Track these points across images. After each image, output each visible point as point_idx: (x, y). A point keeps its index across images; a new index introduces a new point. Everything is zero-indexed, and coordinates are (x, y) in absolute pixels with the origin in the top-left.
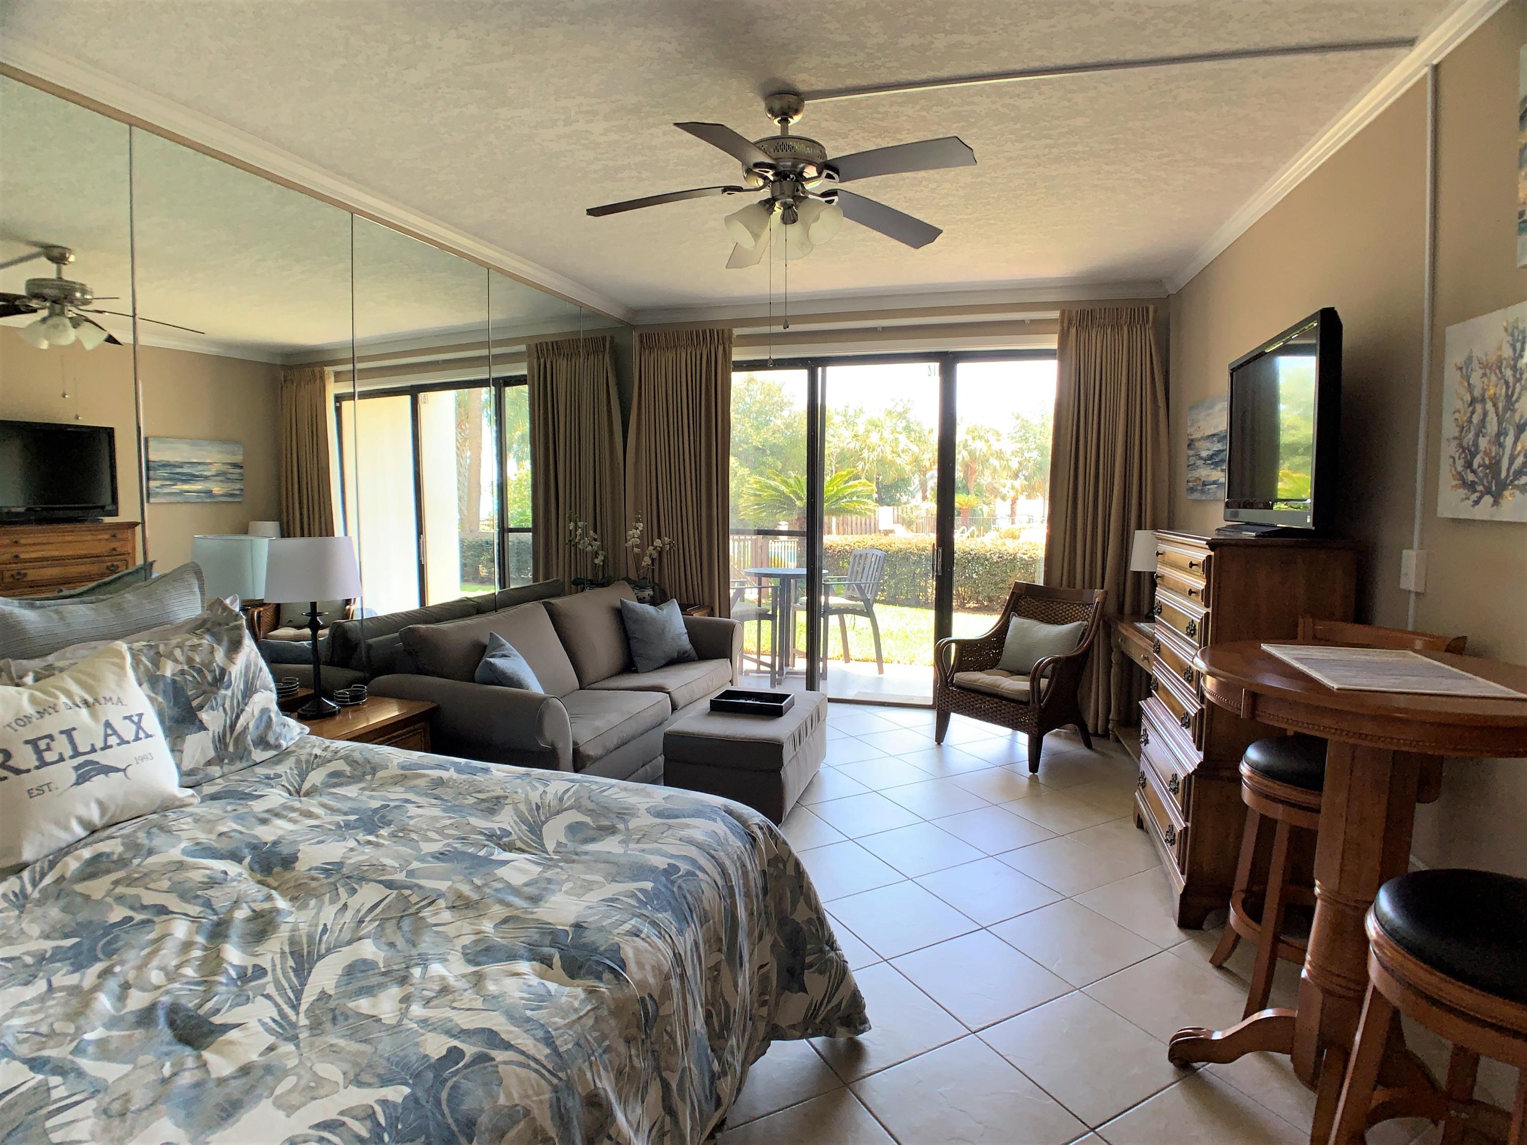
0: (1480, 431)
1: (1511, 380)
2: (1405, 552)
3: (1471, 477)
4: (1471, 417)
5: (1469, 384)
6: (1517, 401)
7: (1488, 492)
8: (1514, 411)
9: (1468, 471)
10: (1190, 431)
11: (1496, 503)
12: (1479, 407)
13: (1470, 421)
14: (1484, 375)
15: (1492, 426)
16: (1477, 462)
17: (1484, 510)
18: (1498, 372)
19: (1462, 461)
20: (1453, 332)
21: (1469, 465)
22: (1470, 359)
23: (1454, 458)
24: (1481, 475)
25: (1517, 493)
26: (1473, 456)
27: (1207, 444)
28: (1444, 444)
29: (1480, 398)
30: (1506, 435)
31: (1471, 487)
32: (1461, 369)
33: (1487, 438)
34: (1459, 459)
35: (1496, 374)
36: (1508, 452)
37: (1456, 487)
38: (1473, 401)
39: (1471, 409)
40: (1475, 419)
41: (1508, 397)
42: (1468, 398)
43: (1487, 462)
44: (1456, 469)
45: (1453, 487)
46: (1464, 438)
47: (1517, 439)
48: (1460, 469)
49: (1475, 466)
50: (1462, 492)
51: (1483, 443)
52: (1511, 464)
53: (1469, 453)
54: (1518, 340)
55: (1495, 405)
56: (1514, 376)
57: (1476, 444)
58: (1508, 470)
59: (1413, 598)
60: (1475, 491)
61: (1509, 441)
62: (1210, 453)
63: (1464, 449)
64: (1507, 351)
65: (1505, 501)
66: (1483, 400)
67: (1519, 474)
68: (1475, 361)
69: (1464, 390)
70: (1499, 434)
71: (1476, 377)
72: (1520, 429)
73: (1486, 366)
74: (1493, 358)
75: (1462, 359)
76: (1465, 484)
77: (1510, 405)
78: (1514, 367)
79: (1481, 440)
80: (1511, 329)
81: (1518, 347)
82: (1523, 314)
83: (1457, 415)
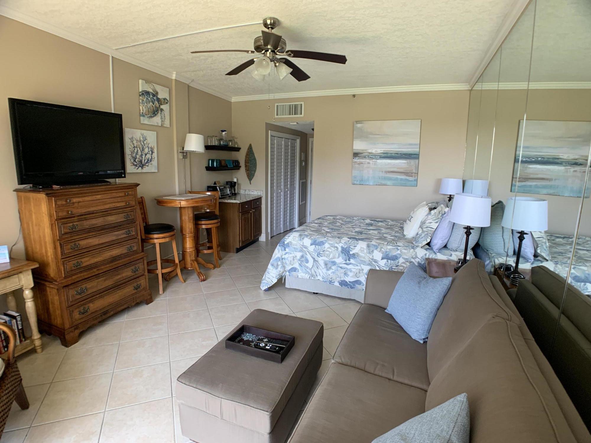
0: (137, 153)
1: (143, 145)
3: (135, 163)
6: (145, 149)
7: (140, 166)
11: (142, 168)
12: (136, 149)
13: (134, 151)
14: (137, 142)
15: (140, 153)
17: (140, 170)
20: (127, 130)
21: (135, 161)
22: (132, 137)
24: (138, 163)
25: (146, 167)
26: (136, 158)
28: (127, 156)
30: (143, 155)
32: (130, 139)
35: (139, 143)
36: (144, 159)
37: (132, 165)
38: (134, 147)
39: (134, 149)
40: (135, 151)
41: (143, 148)
42: (133, 146)
43: (139, 160)
46: (133, 155)
47: (145, 157)
48: (132, 161)
49: (136, 161)
50: (134, 167)
51: (138, 156)
52: (145, 161)
55: (140, 149)
57: (136, 156)
60: (137, 166)
63: (133, 157)
64: (142, 139)
65: (144, 168)
66: (137, 147)
67: (146, 163)
68: (134, 139)
69: (132, 144)
70: (141, 155)
71: (135, 142)
72: (146, 155)
73: (137, 140)
74: (139, 139)
75: (130, 137)
76: (134, 165)
77: (143, 150)
78: (143, 142)
79: (137, 156)
80: (142, 135)
81: (144, 138)
82: (146, 133)
83: (130, 149)
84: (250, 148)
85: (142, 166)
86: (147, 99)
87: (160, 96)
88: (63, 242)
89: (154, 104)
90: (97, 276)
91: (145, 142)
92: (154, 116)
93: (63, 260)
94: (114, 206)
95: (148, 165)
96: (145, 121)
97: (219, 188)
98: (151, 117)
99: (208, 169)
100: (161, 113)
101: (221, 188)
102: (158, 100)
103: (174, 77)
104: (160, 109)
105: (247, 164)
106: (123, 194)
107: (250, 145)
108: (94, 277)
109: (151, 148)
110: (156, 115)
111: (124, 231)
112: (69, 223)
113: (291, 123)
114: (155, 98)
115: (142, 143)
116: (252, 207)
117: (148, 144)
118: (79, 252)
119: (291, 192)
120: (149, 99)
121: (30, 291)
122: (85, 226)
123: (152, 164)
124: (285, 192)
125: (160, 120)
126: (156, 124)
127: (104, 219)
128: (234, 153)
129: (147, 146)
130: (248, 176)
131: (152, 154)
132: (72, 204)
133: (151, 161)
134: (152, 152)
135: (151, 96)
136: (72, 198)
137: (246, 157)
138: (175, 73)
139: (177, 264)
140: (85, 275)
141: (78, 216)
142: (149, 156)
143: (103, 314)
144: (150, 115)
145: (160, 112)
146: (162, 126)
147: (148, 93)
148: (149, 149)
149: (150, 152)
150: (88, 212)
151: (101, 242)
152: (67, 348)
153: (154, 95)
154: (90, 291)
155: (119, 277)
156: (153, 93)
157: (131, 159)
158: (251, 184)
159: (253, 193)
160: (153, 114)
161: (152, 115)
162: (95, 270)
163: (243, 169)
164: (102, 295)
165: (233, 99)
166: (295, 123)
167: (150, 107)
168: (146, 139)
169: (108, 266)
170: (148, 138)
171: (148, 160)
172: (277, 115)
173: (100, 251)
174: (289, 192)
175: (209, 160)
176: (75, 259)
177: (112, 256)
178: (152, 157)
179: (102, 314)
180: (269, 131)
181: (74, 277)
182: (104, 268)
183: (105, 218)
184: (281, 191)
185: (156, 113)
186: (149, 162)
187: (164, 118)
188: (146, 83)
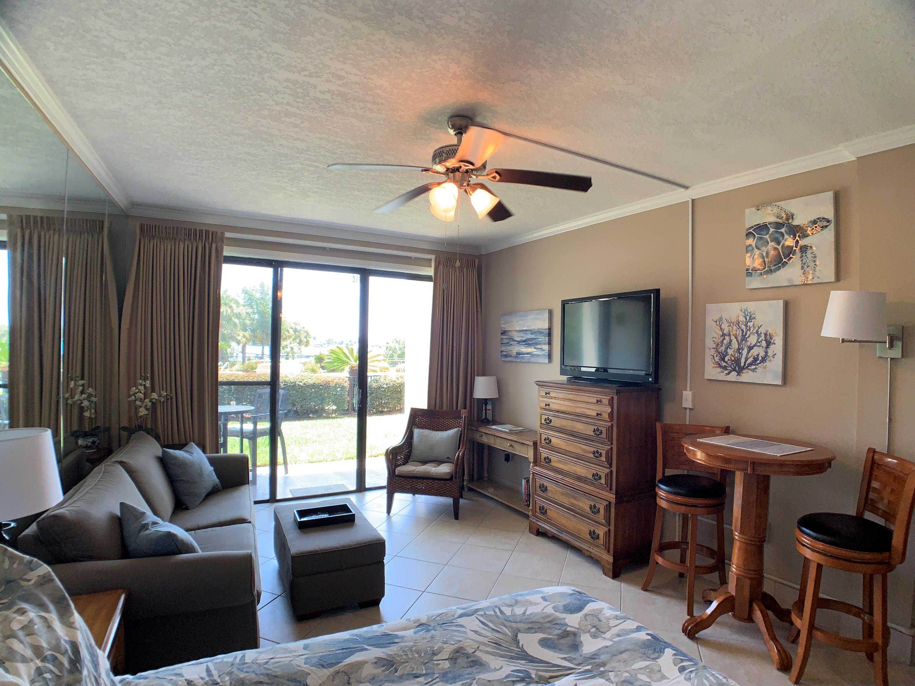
0: (728, 347)
1: (745, 330)
2: (684, 392)
3: (724, 364)
4: (723, 341)
5: (721, 328)
6: (748, 338)
7: (734, 370)
8: (746, 341)
9: (722, 362)
10: (502, 326)
12: (727, 338)
14: (729, 326)
15: (735, 345)
16: (726, 359)
17: (733, 377)
18: (737, 325)
19: (719, 358)
20: (709, 306)
21: (723, 359)
22: (721, 318)
23: (713, 357)
24: (730, 364)
25: (751, 372)
26: (725, 356)
27: (522, 334)
28: (707, 350)
29: (727, 334)
30: (743, 349)
31: (725, 368)
32: (716, 322)
33: (732, 350)
34: (717, 356)
35: (736, 326)
36: (744, 356)
37: (715, 367)
38: (723, 335)
39: (722, 338)
40: (725, 342)
41: (744, 336)
42: (721, 333)
43: (733, 359)
44: (715, 360)
45: (713, 367)
46: (719, 348)
47: (748, 352)
48: (717, 360)
50: (719, 370)
51: (730, 352)
53: (722, 354)
54: (747, 315)
55: (736, 338)
56: (746, 328)
57: (726, 352)
58: (745, 363)
59: (688, 411)
60: (727, 370)
61: (745, 352)
62: (524, 339)
63: (719, 353)
64: (742, 319)
65: (743, 375)
66: (729, 335)
67: (751, 364)
68: (724, 320)
70: (739, 349)
71: (725, 326)
72: (750, 348)
74: (734, 320)
75: (716, 318)
76: (720, 366)
77: (744, 338)
78: (746, 325)
79: (729, 350)
80: (744, 311)
81: (748, 318)
82: (751, 306)
83: (714, 339)
85: (740, 369)
86: (760, 239)
89: (779, 243)
91: (749, 324)
92: (779, 268)
95: (756, 368)
96: (755, 283)
98: (771, 271)
100: (802, 257)
102: (796, 230)
104: (797, 250)
109: (766, 335)
110: (784, 264)
112: (546, 415)
114: (783, 230)
115: (743, 327)
117: (759, 328)
120: (767, 237)
123: (765, 368)
125: (801, 272)
129: (755, 331)
131: (767, 347)
133: (764, 360)
134: (769, 344)
135: (772, 230)
142: (758, 351)
144: (766, 269)
145: (799, 254)
146: (804, 284)
147: (762, 228)
148: (759, 335)
149: (764, 342)
154: (549, 494)
155: (576, 502)
157: (715, 355)
160: (775, 265)
161: (773, 268)
167: (767, 253)
168: (754, 319)
171: (756, 359)
177: (576, 472)
178: (767, 353)
185: (786, 260)
186: (758, 362)
187: (812, 264)
188: (758, 210)
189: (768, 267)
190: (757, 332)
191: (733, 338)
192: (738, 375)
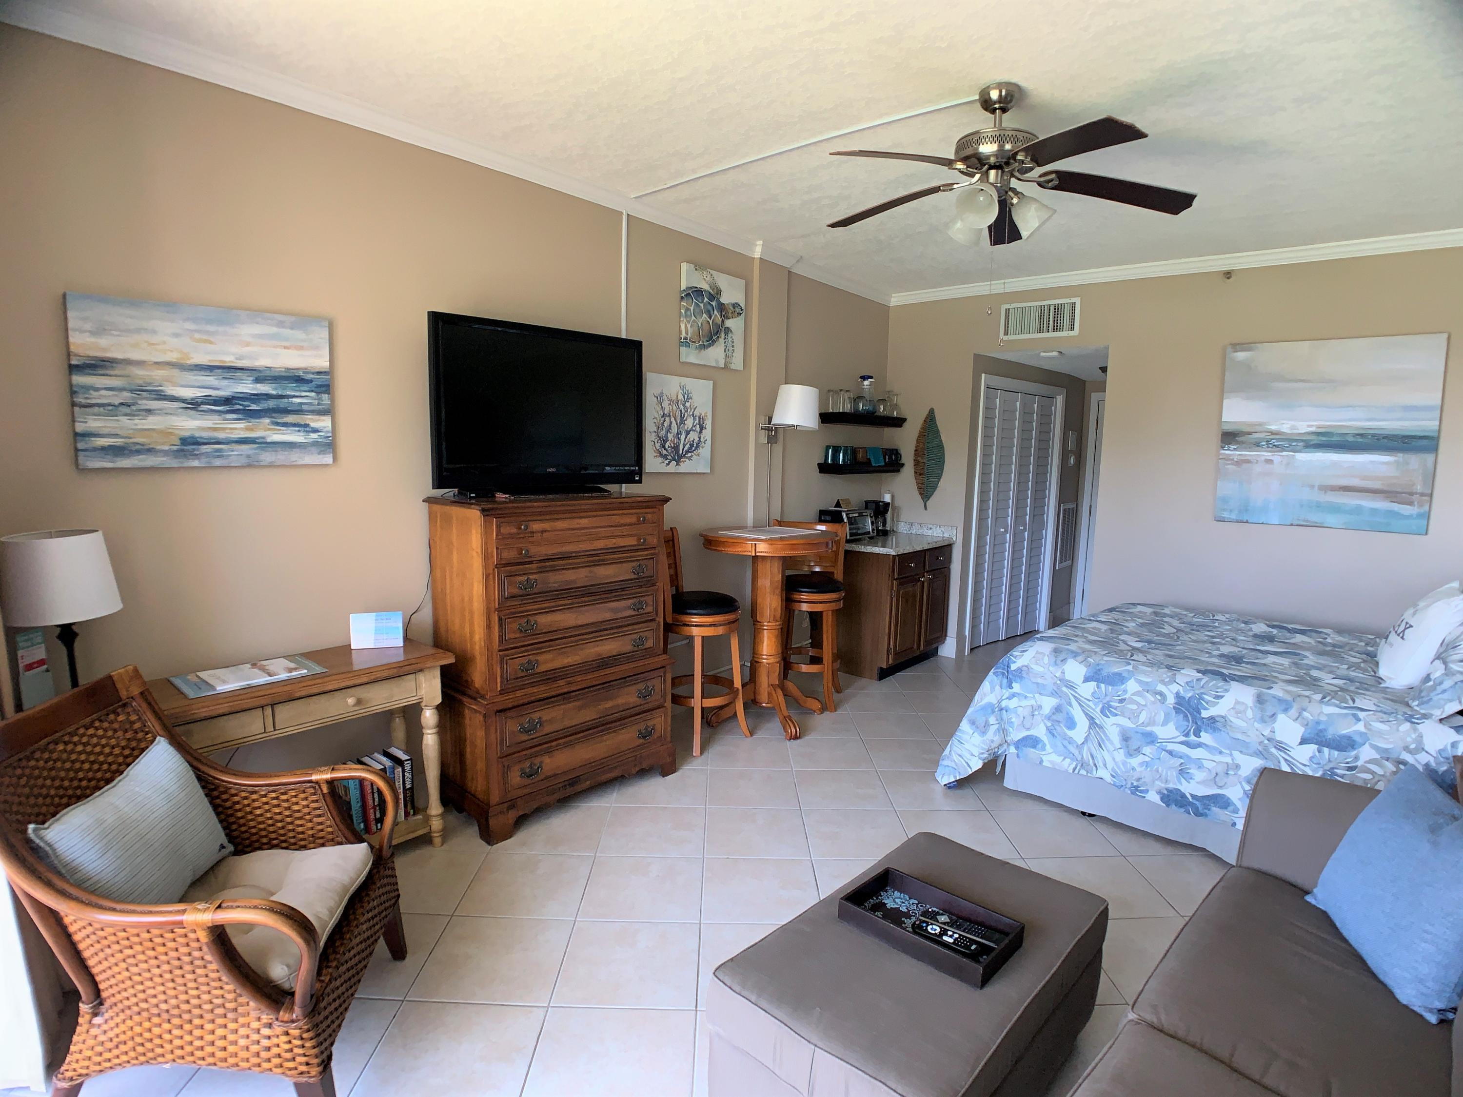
0: (669, 430)
1: (683, 410)
3: (665, 452)
5: (662, 406)
6: (686, 420)
7: (673, 459)
8: (684, 424)
9: (663, 449)
12: (667, 419)
13: (663, 424)
14: (670, 404)
15: (674, 429)
17: (673, 467)
19: (659, 444)
20: (650, 376)
21: (664, 447)
22: (662, 393)
23: (654, 443)
24: (670, 451)
25: (687, 460)
26: (666, 441)
28: (647, 434)
29: (667, 414)
30: (681, 434)
31: (665, 457)
32: (657, 398)
33: (672, 434)
34: (658, 442)
35: (675, 405)
36: (682, 442)
37: (657, 456)
38: (664, 415)
39: (663, 419)
40: (666, 424)
41: (682, 418)
42: (661, 413)
43: (672, 445)
44: (656, 448)
45: (654, 457)
46: (660, 432)
47: (686, 438)
48: (658, 448)
49: (667, 447)
50: (660, 459)
51: (670, 436)
52: (684, 447)
53: (663, 441)
54: (684, 393)
55: (675, 419)
56: (684, 408)
57: (666, 436)
58: (682, 450)
60: (667, 459)
61: (682, 437)
63: (660, 438)
64: (681, 397)
65: (682, 464)
66: (669, 416)
67: (687, 452)
68: (665, 397)
69: (659, 409)
70: (678, 434)
71: (665, 404)
72: (688, 433)
73: (670, 400)
74: (674, 398)
75: (657, 393)
76: (661, 455)
77: (683, 421)
78: (684, 405)
80: (682, 387)
81: (686, 396)
82: (690, 383)
83: (655, 420)
84: (930, 419)
85: (678, 456)
86: (697, 305)
87: (724, 299)
88: (504, 616)
89: (710, 318)
90: (565, 697)
91: (688, 404)
92: (709, 346)
93: (501, 653)
94: (615, 544)
95: (692, 456)
96: (690, 356)
97: (847, 515)
98: (704, 347)
99: (824, 468)
100: (725, 339)
101: (851, 516)
102: (721, 307)
103: (757, 253)
104: (723, 329)
105: (919, 459)
106: (633, 519)
107: (932, 411)
108: (559, 698)
109: (699, 418)
110: (714, 342)
111: (630, 602)
112: (520, 575)
113: (1043, 354)
114: (714, 304)
116: (927, 568)
117: (694, 410)
118: (534, 639)
119: (1032, 534)
120: (702, 305)
121: (435, 711)
122: (550, 585)
123: (699, 455)
124: (1015, 534)
125: (723, 355)
126: (714, 364)
127: (591, 572)
128: (888, 431)
129: (691, 413)
130: (919, 488)
131: (700, 432)
132: (530, 535)
133: (697, 447)
134: (702, 428)
135: (706, 299)
136: (531, 523)
137: (918, 441)
138: (760, 243)
139: (738, 689)
140: (541, 691)
141: (541, 561)
142: (693, 436)
143: (569, 785)
144: (701, 343)
145: (723, 335)
146: (726, 367)
147: (698, 292)
148: (694, 419)
149: (698, 426)
150: (561, 553)
151: (580, 623)
152: (490, 847)
153: (712, 297)
154: (548, 729)
155: (609, 704)
156: (710, 293)
157: (656, 441)
158: (926, 509)
159: (930, 532)
160: (707, 341)
161: (706, 343)
162: (561, 683)
163: (908, 470)
164: (571, 741)
165: (893, 299)
166: (1055, 354)
167: (702, 325)
168: (691, 398)
169: (590, 676)
170: (695, 396)
171: (692, 445)
172: (1006, 333)
173: (576, 641)
174: (1026, 533)
175: (828, 448)
176: (526, 654)
177: (600, 655)
178: (700, 438)
179: (566, 783)
180: (983, 375)
181: (519, 693)
182: (580, 681)
183: (592, 569)
184: (1006, 532)
185: (714, 338)
186: (694, 448)
187: (731, 349)
188: (696, 270)
189: (703, 342)
190: (693, 414)
191: (673, 419)
192: (677, 465)
